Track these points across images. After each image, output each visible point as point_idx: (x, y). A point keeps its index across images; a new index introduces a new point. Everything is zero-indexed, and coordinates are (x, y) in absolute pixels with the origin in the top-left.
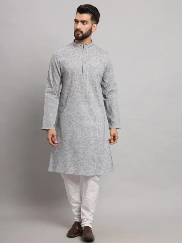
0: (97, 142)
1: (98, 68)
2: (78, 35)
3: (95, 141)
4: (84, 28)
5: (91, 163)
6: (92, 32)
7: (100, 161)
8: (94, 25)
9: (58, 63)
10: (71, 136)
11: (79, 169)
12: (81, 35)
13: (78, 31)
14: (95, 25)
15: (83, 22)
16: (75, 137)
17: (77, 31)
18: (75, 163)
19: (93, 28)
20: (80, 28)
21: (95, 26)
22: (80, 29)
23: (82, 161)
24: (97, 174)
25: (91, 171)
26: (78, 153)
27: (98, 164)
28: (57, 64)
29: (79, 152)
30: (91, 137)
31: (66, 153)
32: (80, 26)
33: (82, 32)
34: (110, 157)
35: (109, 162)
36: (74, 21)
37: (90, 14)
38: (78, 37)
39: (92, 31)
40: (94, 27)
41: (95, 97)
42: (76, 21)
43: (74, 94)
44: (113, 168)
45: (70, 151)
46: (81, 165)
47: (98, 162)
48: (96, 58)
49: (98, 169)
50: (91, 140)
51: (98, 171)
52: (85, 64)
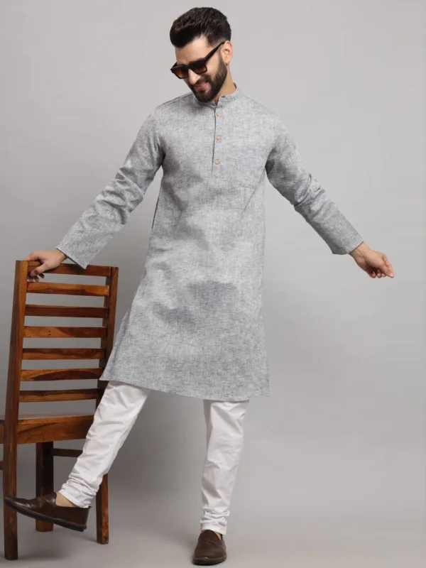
0: (237, 323)
3: (232, 321)
5: (215, 372)
7: (241, 367)
14: (225, 46)
19: (225, 55)
21: (227, 48)
25: (213, 390)
44: (268, 387)
47: (236, 370)
48: (246, 126)
49: (234, 386)
50: (221, 318)
51: (235, 392)
52: (220, 142)
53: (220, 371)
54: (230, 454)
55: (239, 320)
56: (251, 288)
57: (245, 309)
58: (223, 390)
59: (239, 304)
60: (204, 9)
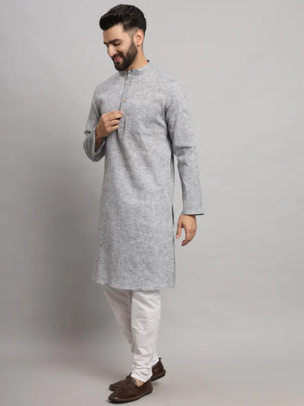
0: (141, 233)
1: (146, 109)
3: (137, 232)
5: (128, 269)
7: (148, 266)
24: (140, 287)
25: (126, 282)
27: (143, 271)
30: (130, 225)
34: (173, 261)
35: (169, 270)
41: (141, 158)
44: (174, 281)
47: (143, 267)
48: (145, 92)
49: (142, 279)
50: (130, 230)
51: (143, 283)
52: (125, 103)
53: (131, 268)
54: (145, 323)
55: (143, 230)
56: (154, 208)
57: (147, 222)
58: (134, 282)
59: (142, 220)
60: (127, 5)
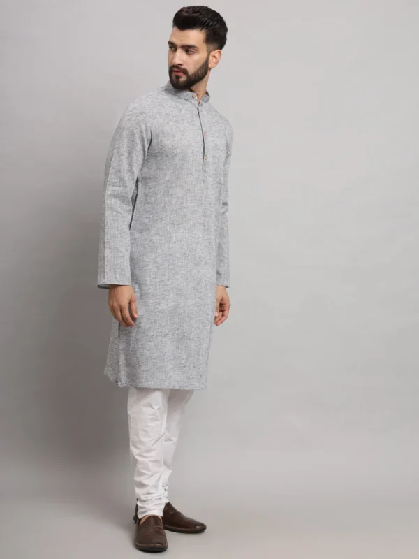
2: (178, 77)
4: (191, 63)
6: (210, 69)
8: (213, 53)
9: (146, 130)
10: (174, 301)
11: (191, 377)
12: (183, 79)
13: (176, 69)
14: (215, 53)
15: (188, 49)
16: (183, 304)
17: (174, 69)
18: (183, 362)
19: (212, 60)
20: (179, 62)
21: (217, 55)
22: (181, 65)
23: (196, 357)
26: (190, 339)
28: (145, 133)
29: (191, 337)
31: (164, 340)
32: (180, 57)
33: (185, 72)
36: (167, 47)
37: (202, 29)
38: (178, 82)
39: (210, 66)
40: (214, 56)
42: (173, 47)
43: (185, 205)
45: (170, 335)
46: (194, 367)
